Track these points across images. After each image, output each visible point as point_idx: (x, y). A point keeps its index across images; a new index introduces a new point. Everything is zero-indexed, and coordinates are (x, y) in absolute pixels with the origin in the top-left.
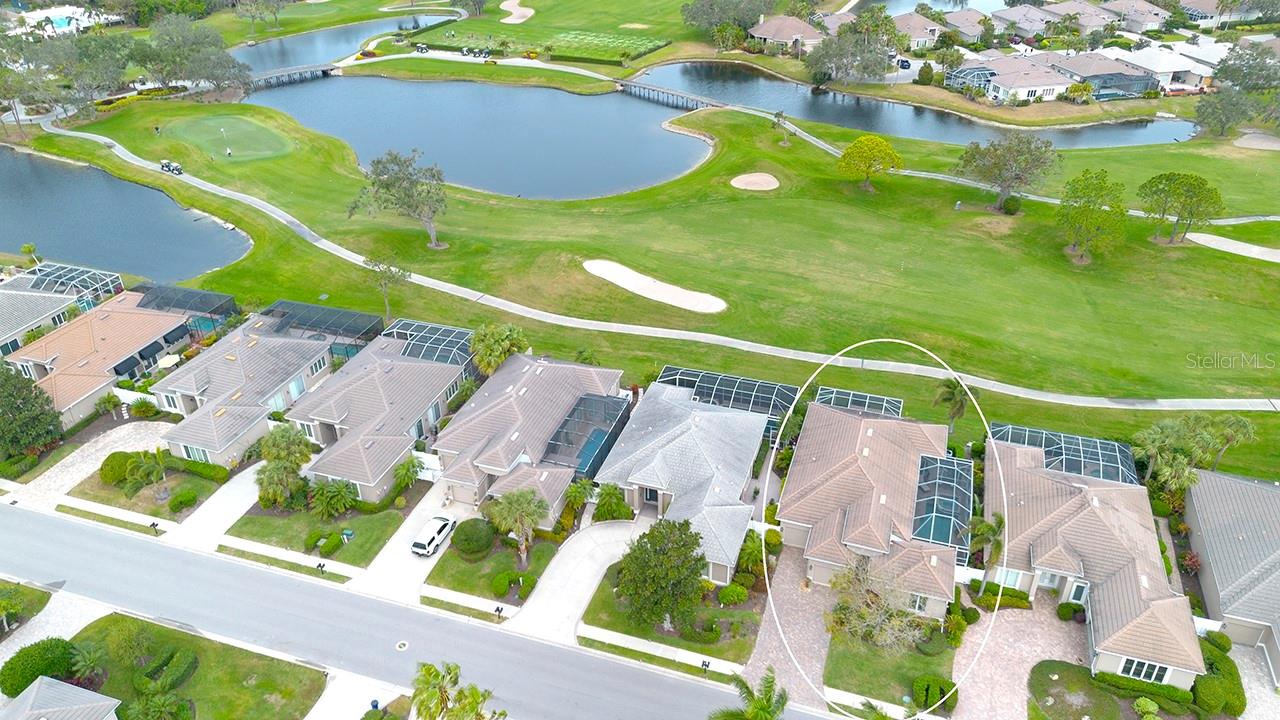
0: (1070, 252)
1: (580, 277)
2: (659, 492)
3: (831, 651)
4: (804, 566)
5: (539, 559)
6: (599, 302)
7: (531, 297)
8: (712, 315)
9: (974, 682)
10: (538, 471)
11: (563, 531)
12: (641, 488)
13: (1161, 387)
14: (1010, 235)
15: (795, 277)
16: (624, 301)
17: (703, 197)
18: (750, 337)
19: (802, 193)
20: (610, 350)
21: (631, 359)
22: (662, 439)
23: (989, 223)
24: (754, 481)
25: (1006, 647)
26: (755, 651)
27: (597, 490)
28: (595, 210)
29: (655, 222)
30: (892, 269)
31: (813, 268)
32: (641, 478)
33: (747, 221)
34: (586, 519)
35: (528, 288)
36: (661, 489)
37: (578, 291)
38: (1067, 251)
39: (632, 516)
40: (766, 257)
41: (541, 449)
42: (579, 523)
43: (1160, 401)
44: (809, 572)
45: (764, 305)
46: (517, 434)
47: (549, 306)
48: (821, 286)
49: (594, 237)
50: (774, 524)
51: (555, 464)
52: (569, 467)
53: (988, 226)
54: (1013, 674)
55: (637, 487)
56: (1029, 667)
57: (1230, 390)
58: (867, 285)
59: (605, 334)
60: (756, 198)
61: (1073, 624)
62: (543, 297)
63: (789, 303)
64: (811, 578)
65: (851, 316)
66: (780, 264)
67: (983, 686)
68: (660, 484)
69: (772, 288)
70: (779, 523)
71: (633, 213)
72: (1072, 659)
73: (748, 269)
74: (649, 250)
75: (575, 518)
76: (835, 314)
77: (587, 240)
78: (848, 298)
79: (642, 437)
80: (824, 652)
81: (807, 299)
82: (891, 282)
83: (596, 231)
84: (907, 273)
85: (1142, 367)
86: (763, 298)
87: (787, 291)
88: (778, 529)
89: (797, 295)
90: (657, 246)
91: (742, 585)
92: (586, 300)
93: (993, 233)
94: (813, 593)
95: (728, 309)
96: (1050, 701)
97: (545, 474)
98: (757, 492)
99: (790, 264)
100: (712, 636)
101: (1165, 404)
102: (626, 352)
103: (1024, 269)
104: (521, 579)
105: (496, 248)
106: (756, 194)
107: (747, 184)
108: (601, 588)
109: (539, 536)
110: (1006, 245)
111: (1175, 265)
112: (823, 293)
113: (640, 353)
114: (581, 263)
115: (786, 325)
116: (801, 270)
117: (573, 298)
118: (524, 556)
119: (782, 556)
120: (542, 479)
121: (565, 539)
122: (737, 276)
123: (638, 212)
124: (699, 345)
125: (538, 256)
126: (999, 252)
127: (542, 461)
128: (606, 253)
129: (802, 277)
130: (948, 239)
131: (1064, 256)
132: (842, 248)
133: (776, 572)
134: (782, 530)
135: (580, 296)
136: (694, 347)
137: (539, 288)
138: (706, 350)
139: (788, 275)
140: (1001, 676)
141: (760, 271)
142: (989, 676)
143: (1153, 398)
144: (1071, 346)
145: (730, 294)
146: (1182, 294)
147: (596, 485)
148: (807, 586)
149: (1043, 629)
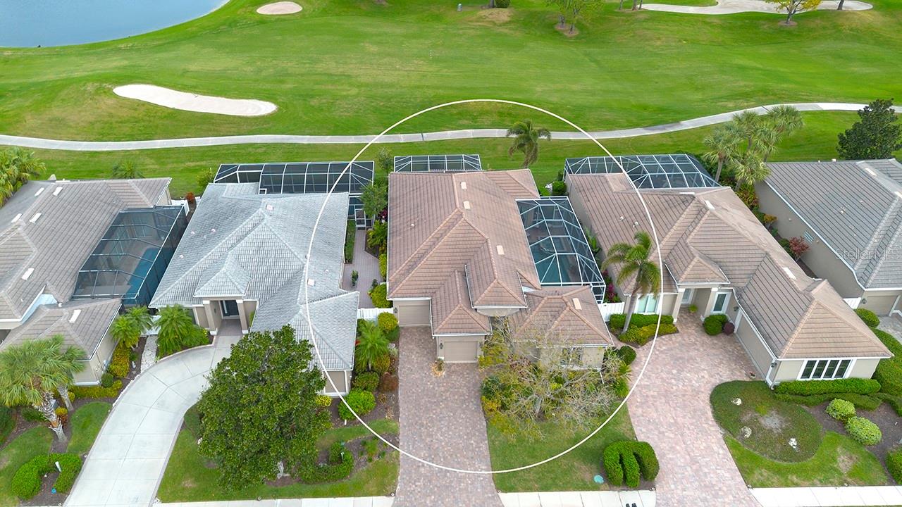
0: (559, 28)
1: (110, 102)
2: (238, 301)
3: (492, 442)
4: (431, 347)
5: (84, 428)
6: (136, 122)
7: (56, 128)
8: (262, 117)
9: (660, 433)
10: (65, 311)
11: (115, 381)
12: (214, 302)
13: (677, 112)
14: (510, 22)
15: (336, 75)
16: (165, 117)
17: (233, 24)
18: (307, 131)
19: (325, 12)
20: (156, 167)
21: (182, 171)
22: (230, 237)
23: (491, 14)
24: (349, 266)
25: (673, 381)
26: (401, 471)
27: (156, 318)
28: (122, 46)
29: (187, 49)
30: (422, 58)
31: (352, 66)
32: (211, 291)
33: (279, 38)
34: (148, 357)
35: (51, 121)
36: (240, 298)
37: (111, 115)
38: (558, 28)
39: (209, 339)
40: (305, 64)
41: (69, 284)
42: (139, 364)
43: (682, 122)
44: (440, 351)
45: (314, 102)
46: (31, 270)
47: (78, 134)
48: (363, 80)
49: (125, 67)
50: (386, 307)
51: (93, 298)
52: (113, 297)
53: (491, 16)
54: (695, 411)
55: (207, 302)
56: (705, 397)
57: (731, 105)
58: (406, 73)
59: (149, 152)
60: (285, 20)
61: (723, 337)
62: (71, 127)
63: (338, 97)
64: (443, 358)
65: (399, 100)
66: (320, 67)
67: (672, 436)
68: (236, 290)
69: (316, 87)
70: (391, 305)
71: (165, 44)
72: (741, 376)
73: (290, 75)
74: (185, 72)
75: (131, 359)
76: (384, 100)
77: (116, 70)
78: (391, 86)
79: (205, 242)
80: (484, 446)
81: (354, 91)
82: (425, 68)
83: (125, 63)
84: (436, 60)
85: (655, 100)
86: (312, 96)
87: (333, 88)
88: (390, 311)
89: (343, 90)
90: (193, 67)
91: (365, 389)
92: (121, 122)
93: (497, 22)
94: (449, 375)
95: (279, 110)
96: (748, 432)
97: (77, 313)
98: (355, 277)
99: (329, 65)
100: (343, 467)
101: (688, 125)
102: (175, 165)
103: (531, 45)
104: (57, 463)
105: (12, 91)
106: (282, 17)
107: (273, 11)
108: (180, 444)
109: (80, 395)
110: (510, 29)
111: (644, 24)
112: (367, 85)
113: (192, 164)
114: (111, 90)
115: (340, 116)
116: (341, 70)
117: (106, 123)
118: (59, 430)
119: (402, 341)
120: (73, 320)
121: (120, 391)
122: (282, 82)
123: (168, 43)
124: (256, 146)
125: (60, 91)
126: (506, 35)
127: (72, 298)
128: (137, 78)
129: (344, 75)
130: (461, 32)
131: (557, 32)
132: (373, 49)
133: (400, 361)
134: (396, 311)
135: (114, 120)
136: (250, 149)
137: (63, 119)
138: (264, 149)
139: (331, 75)
140: (684, 417)
141: (302, 75)
142: (672, 421)
143: (677, 121)
144: (593, 94)
145: (278, 97)
146: (659, 43)
147: (154, 311)
148: (440, 369)
149: (698, 350)
